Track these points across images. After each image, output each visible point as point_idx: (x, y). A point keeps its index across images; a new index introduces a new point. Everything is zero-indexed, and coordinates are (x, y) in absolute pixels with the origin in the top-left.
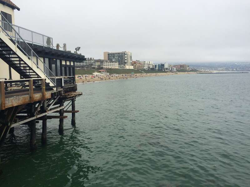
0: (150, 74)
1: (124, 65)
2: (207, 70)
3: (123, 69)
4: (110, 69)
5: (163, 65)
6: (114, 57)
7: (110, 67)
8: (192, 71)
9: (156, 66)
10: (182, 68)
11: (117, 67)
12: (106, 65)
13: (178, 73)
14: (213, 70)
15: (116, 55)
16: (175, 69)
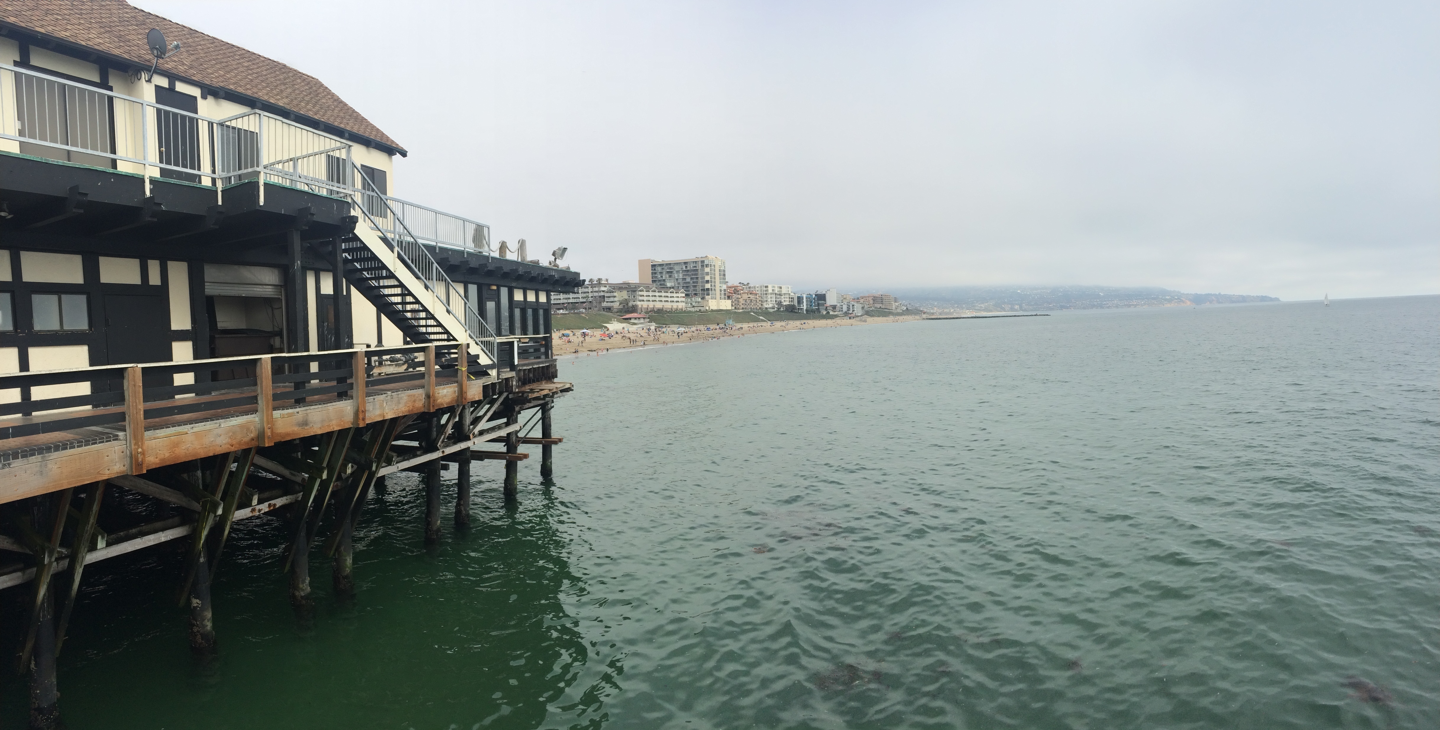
0: (783, 323)
1: (703, 298)
2: (948, 310)
3: (697, 309)
4: (660, 311)
5: (822, 297)
6: (670, 273)
7: (659, 305)
8: (908, 312)
9: (800, 300)
10: (878, 306)
11: (681, 306)
12: (645, 298)
13: (870, 319)
14: (963, 308)
15: (677, 268)
16: (858, 310)
